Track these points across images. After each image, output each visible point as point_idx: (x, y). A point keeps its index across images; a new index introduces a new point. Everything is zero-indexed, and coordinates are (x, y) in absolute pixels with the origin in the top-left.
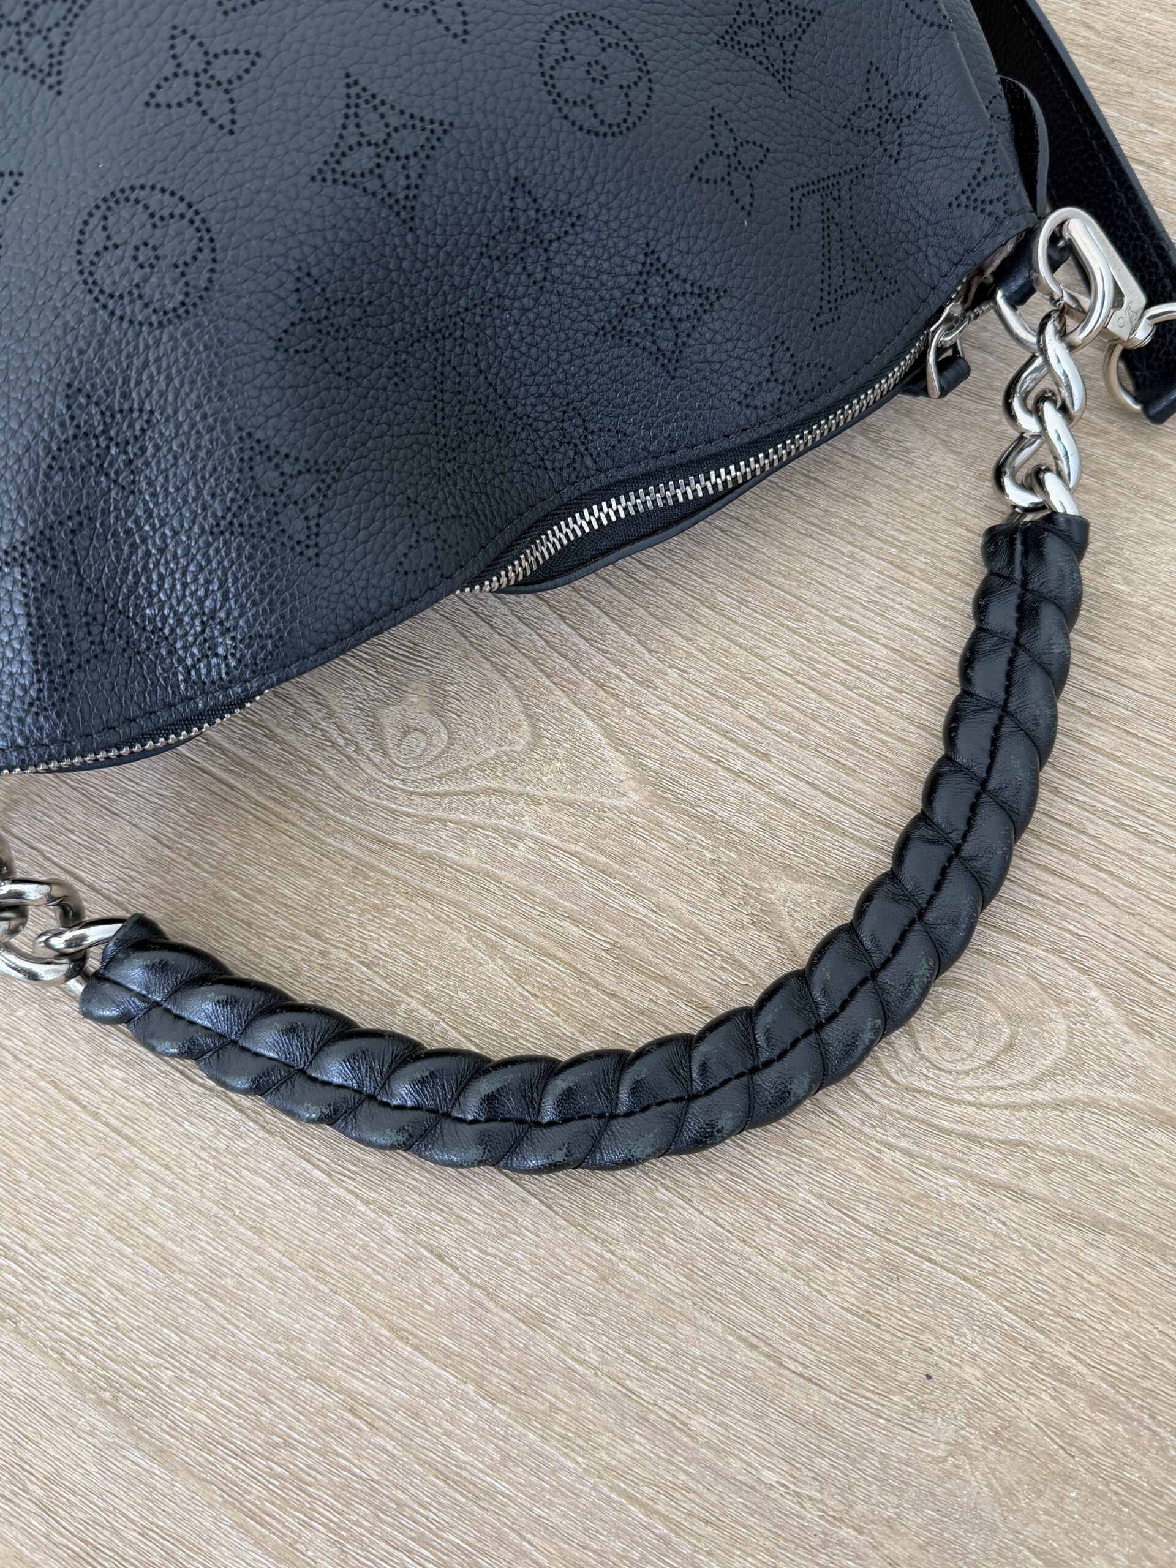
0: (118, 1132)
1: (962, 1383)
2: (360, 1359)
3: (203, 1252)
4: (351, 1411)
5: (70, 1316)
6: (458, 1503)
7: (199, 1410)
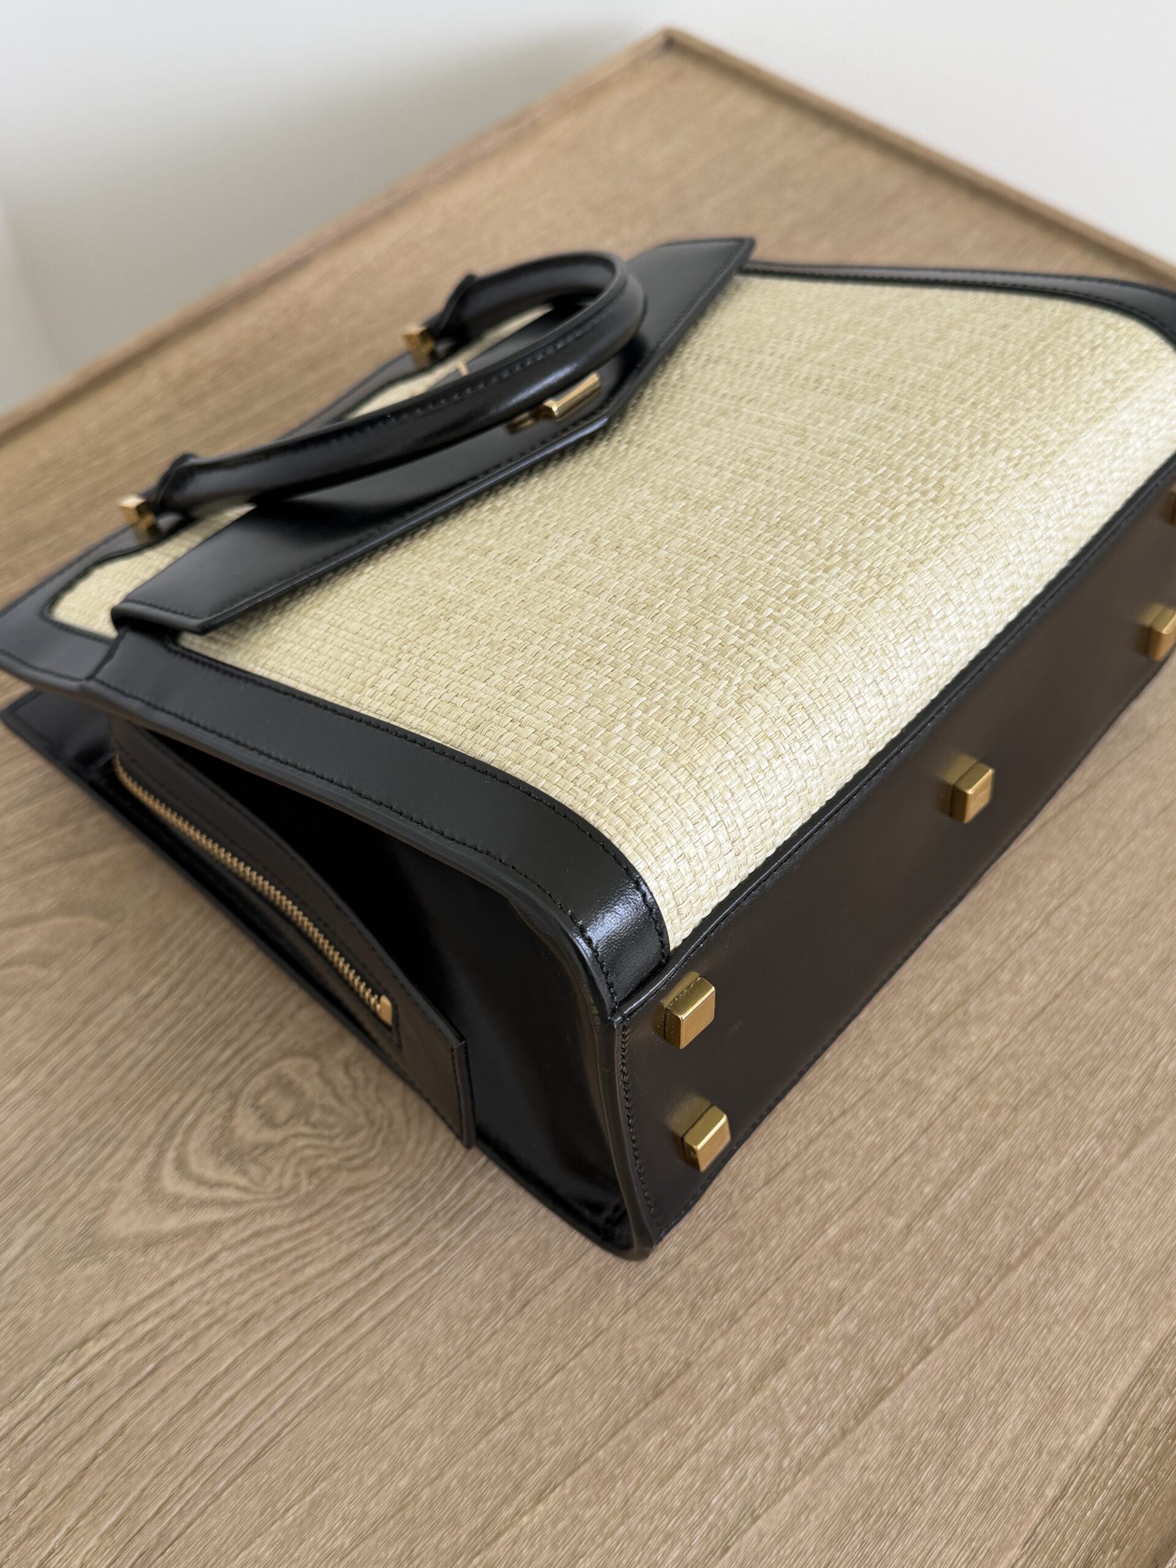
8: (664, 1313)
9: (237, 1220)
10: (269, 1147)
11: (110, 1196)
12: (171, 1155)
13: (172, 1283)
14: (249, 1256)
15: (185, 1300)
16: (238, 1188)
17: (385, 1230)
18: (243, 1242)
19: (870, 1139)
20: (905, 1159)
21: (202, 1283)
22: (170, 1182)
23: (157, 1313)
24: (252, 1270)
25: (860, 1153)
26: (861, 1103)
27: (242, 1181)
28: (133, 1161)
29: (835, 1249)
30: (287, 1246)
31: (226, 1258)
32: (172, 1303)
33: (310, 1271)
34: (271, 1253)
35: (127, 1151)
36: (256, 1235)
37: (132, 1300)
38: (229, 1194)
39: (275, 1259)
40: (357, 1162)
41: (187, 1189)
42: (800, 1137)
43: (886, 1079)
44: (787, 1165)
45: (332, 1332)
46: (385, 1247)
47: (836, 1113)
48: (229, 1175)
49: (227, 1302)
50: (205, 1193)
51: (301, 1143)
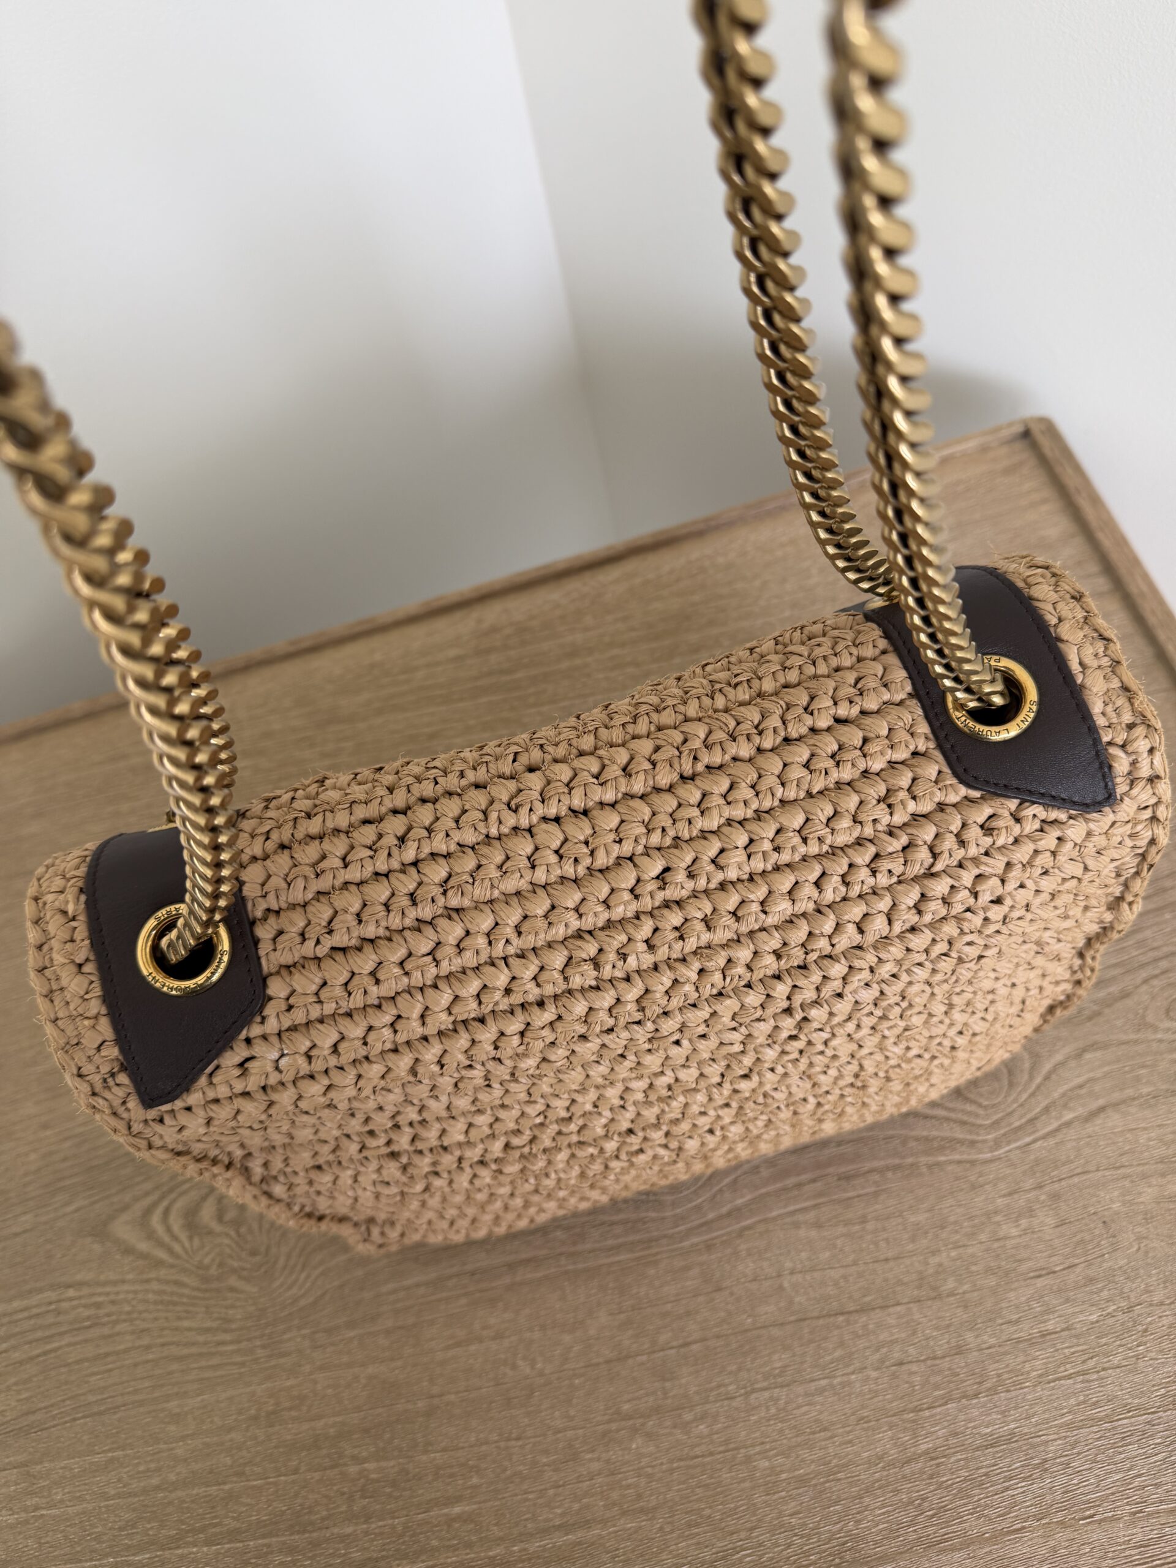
0: (727, 1451)
1: (1117, 1213)
2: (915, 1436)
3: (813, 1461)
4: (933, 1459)
5: (789, 1546)
6: (1004, 1450)
7: (877, 1525)
8: (335, 1488)
9: (172, 1266)
10: (210, 1232)
11: (125, 1208)
12: (165, 1203)
13: (123, 1282)
14: (164, 1292)
15: (122, 1296)
16: (183, 1247)
17: (234, 1326)
18: (168, 1282)
19: (521, 1468)
20: (531, 1496)
21: (135, 1292)
22: (156, 1219)
23: (108, 1294)
24: (162, 1302)
25: (508, 1472)
26: (532, 1440)
27: (187, 1244)
28: (147, 1194)
29: (450, 1521)
30: (185, 1300)
31: (155, 1286)
32: (117, 1293)
33: (186, 1324)
34: (175, 1298)
35: (148, 1186)
36: (177, 1283)
37: (102, 1278)
38: (177, 1248)
39: (175, 1304)
40: (245, 1273)
41: (160, 1229)
42: (482, 1436)
43: (559, 1435)
44: (463, 1448)
45: (175, 1366)
46: (228, 1337)
47: (513, 1436)
48: (183, 1236)
49: (140, 1313)
50: (166, 1239)
51: (227, 1241)
